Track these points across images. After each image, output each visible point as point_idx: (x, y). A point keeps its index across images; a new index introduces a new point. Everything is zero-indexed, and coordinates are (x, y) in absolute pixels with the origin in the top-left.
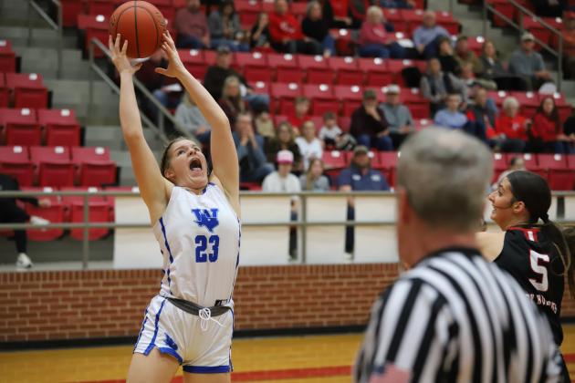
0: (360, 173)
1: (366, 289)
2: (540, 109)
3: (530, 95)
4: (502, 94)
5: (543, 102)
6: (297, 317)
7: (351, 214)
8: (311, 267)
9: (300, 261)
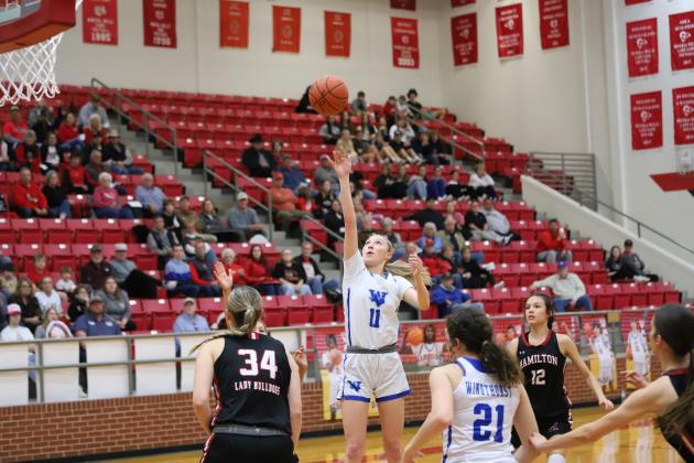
0: (95, 320)
1: (99, 422)
2: (250, 256)
3: (245, 245)
4: (221, 245)
5: (252, 251)
6: (38, 451)
7: (83, 357)
8: (49, 405)
9: (38, 400)
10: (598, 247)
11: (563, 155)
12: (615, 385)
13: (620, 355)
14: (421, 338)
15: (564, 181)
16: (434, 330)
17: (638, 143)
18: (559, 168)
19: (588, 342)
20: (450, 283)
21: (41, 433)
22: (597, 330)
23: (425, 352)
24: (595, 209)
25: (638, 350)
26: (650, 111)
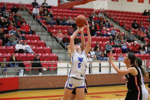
1: (103, 78)
2: (134, 45)
5: (134, 44)
6: (91, 84)
7: (100, 65)
8: (93, 75)
21: (91, 80)
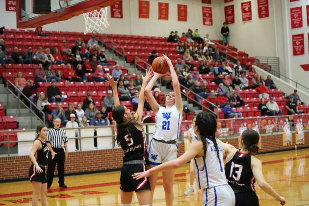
0: (98, 121)
1: (102, 158)
5: (155, 94)
6: (80, 169)
7: (95, 134)
8: (83, 152)
9: (79, 150)
10: (281, 92)
11: (267, 57)
12: (292, 143)
13: (294, 132)
14: (221, 126)
15: (268, 67)
16: (225, 123)
17: (295, 53)
18: (266, 62)
19: (281, 127)
20: (229, 105)
21: (81, 162)
22: (285, 123)
23: (222, 131)
24: (279, 77)
25: (300, 130)
26: (300, 41)
